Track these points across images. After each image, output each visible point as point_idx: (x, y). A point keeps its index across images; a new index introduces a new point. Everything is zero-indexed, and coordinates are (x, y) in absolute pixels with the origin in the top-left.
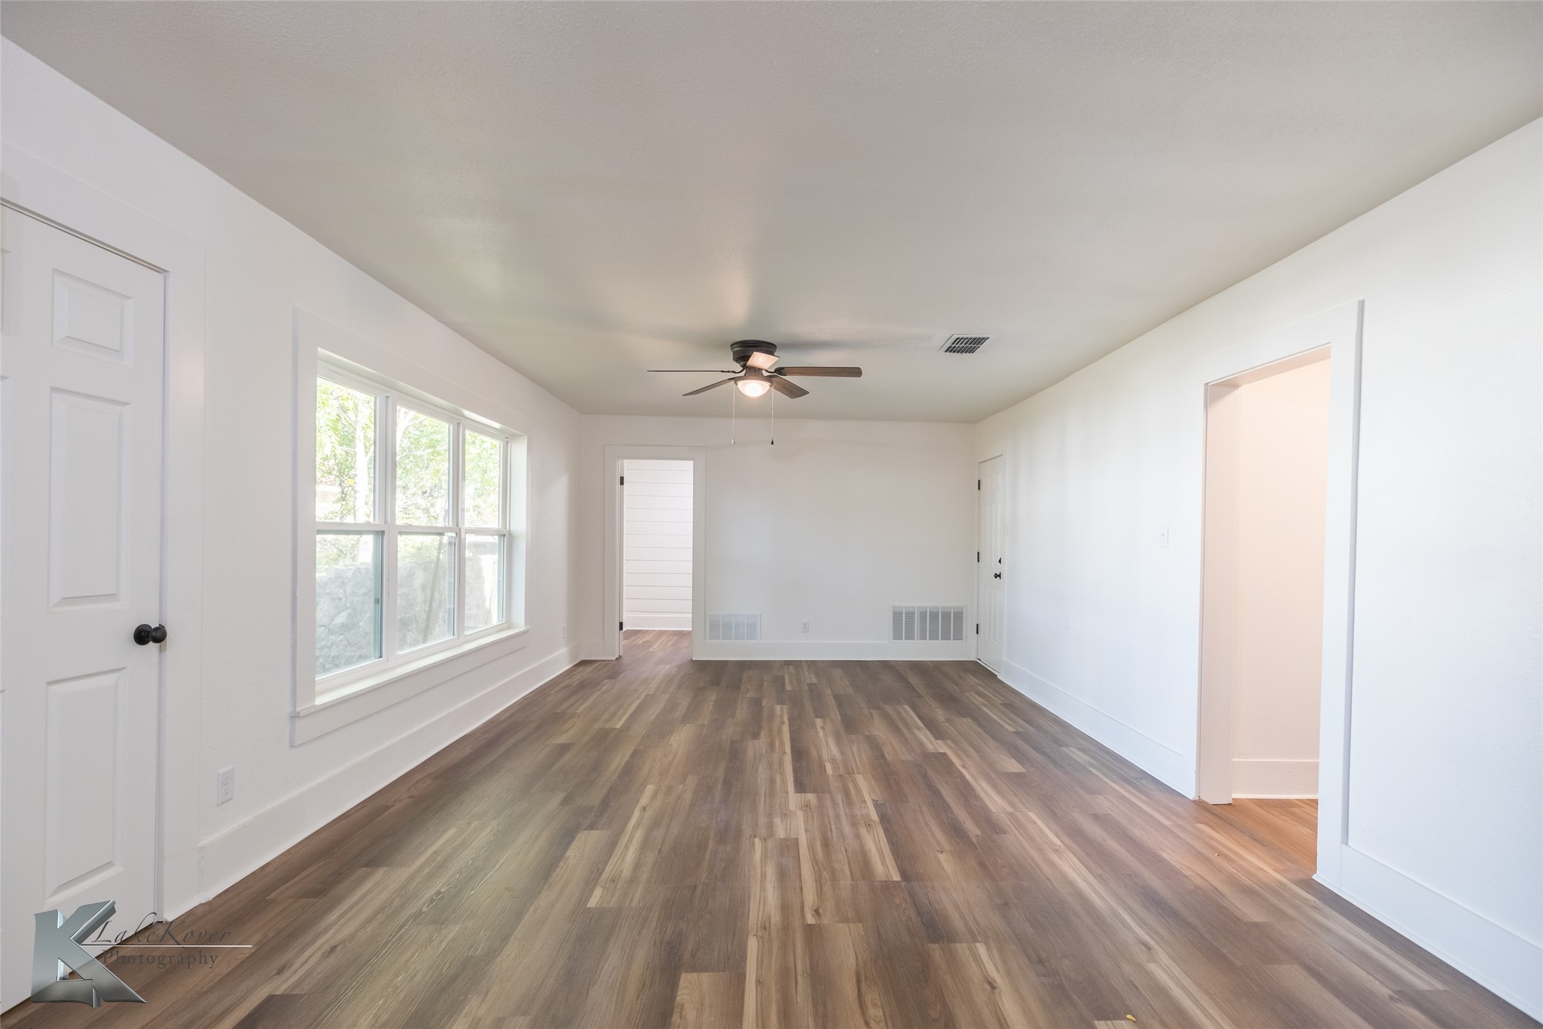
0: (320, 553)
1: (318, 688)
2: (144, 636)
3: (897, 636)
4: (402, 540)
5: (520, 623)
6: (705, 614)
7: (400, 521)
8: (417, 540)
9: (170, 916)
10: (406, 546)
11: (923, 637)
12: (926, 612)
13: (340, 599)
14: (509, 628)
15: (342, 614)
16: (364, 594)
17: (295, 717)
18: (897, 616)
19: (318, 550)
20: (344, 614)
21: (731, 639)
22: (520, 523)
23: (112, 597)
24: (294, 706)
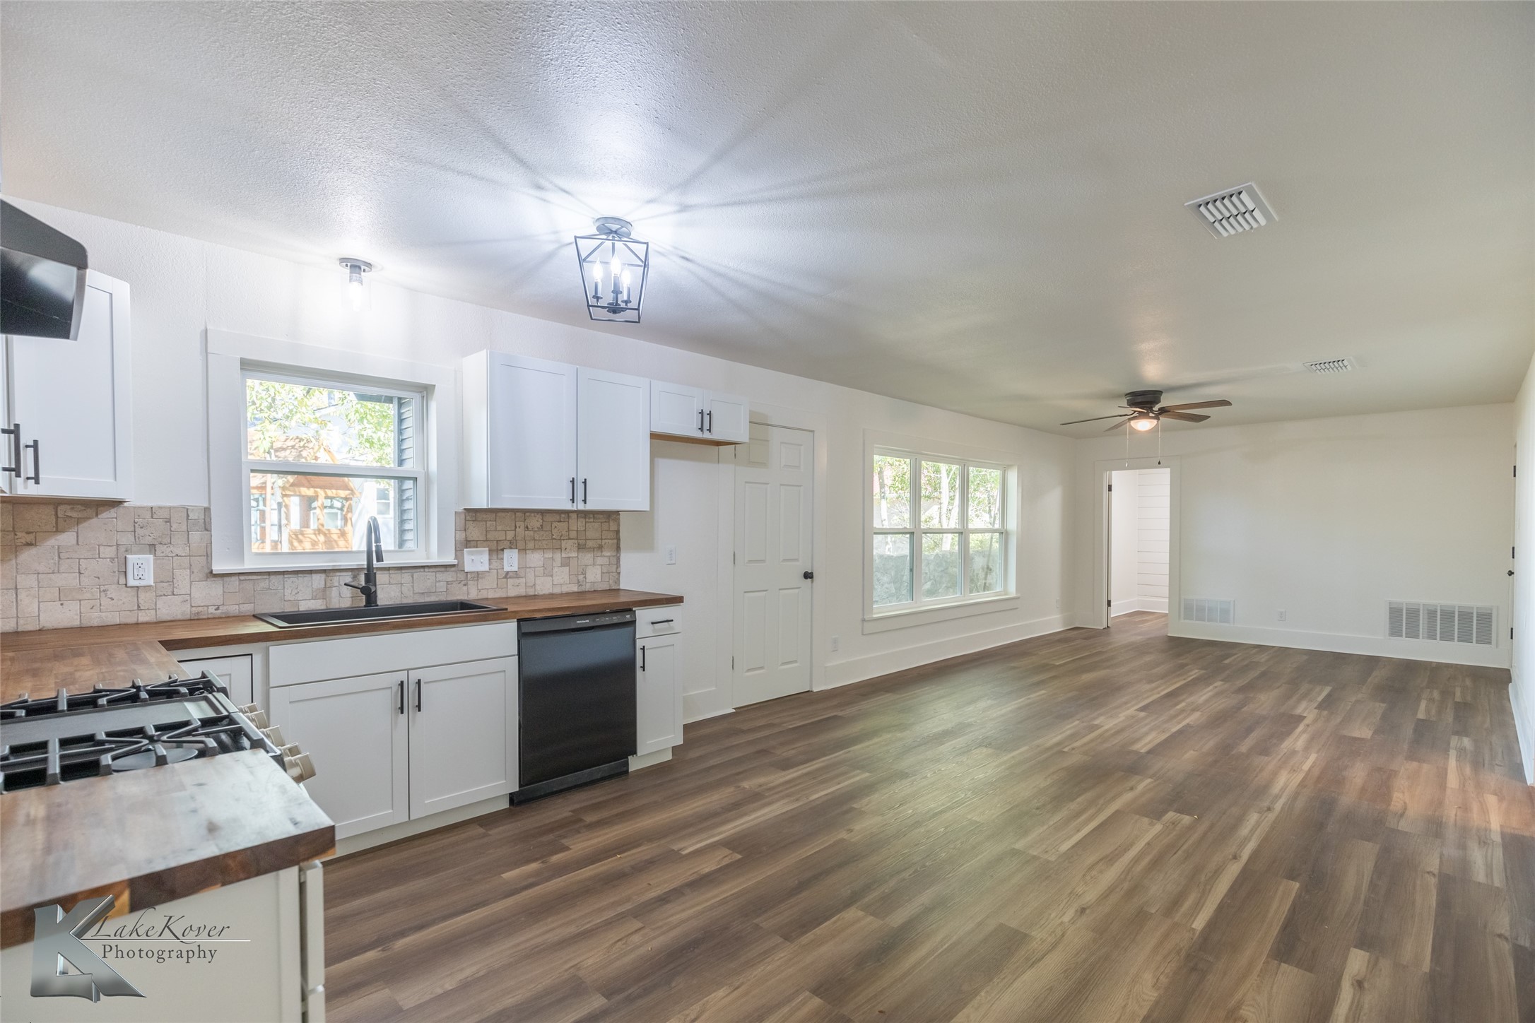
0: (925, 545)
1: (874, 611)
2: (808, 576)
3: (1395, 631)
4: (972, 536)
5: (1012, 591)
6: (1180, 598)
7: (924, 526)
8: (980, 536)
9: (815, 690)
10: (974, 539)
11: (1432, 636)
12: (1435, 612)
13: (926, 573)
14: (1005, 595)
15: (928, 583)
16: (942, 571)
17: (864, 620)
18: (1395, 612)
19: (923, 541)
20: (929, 583)
21: (1204, 621)
22: (1013, 524)
23: (797, 560)
24: (863, 615)
